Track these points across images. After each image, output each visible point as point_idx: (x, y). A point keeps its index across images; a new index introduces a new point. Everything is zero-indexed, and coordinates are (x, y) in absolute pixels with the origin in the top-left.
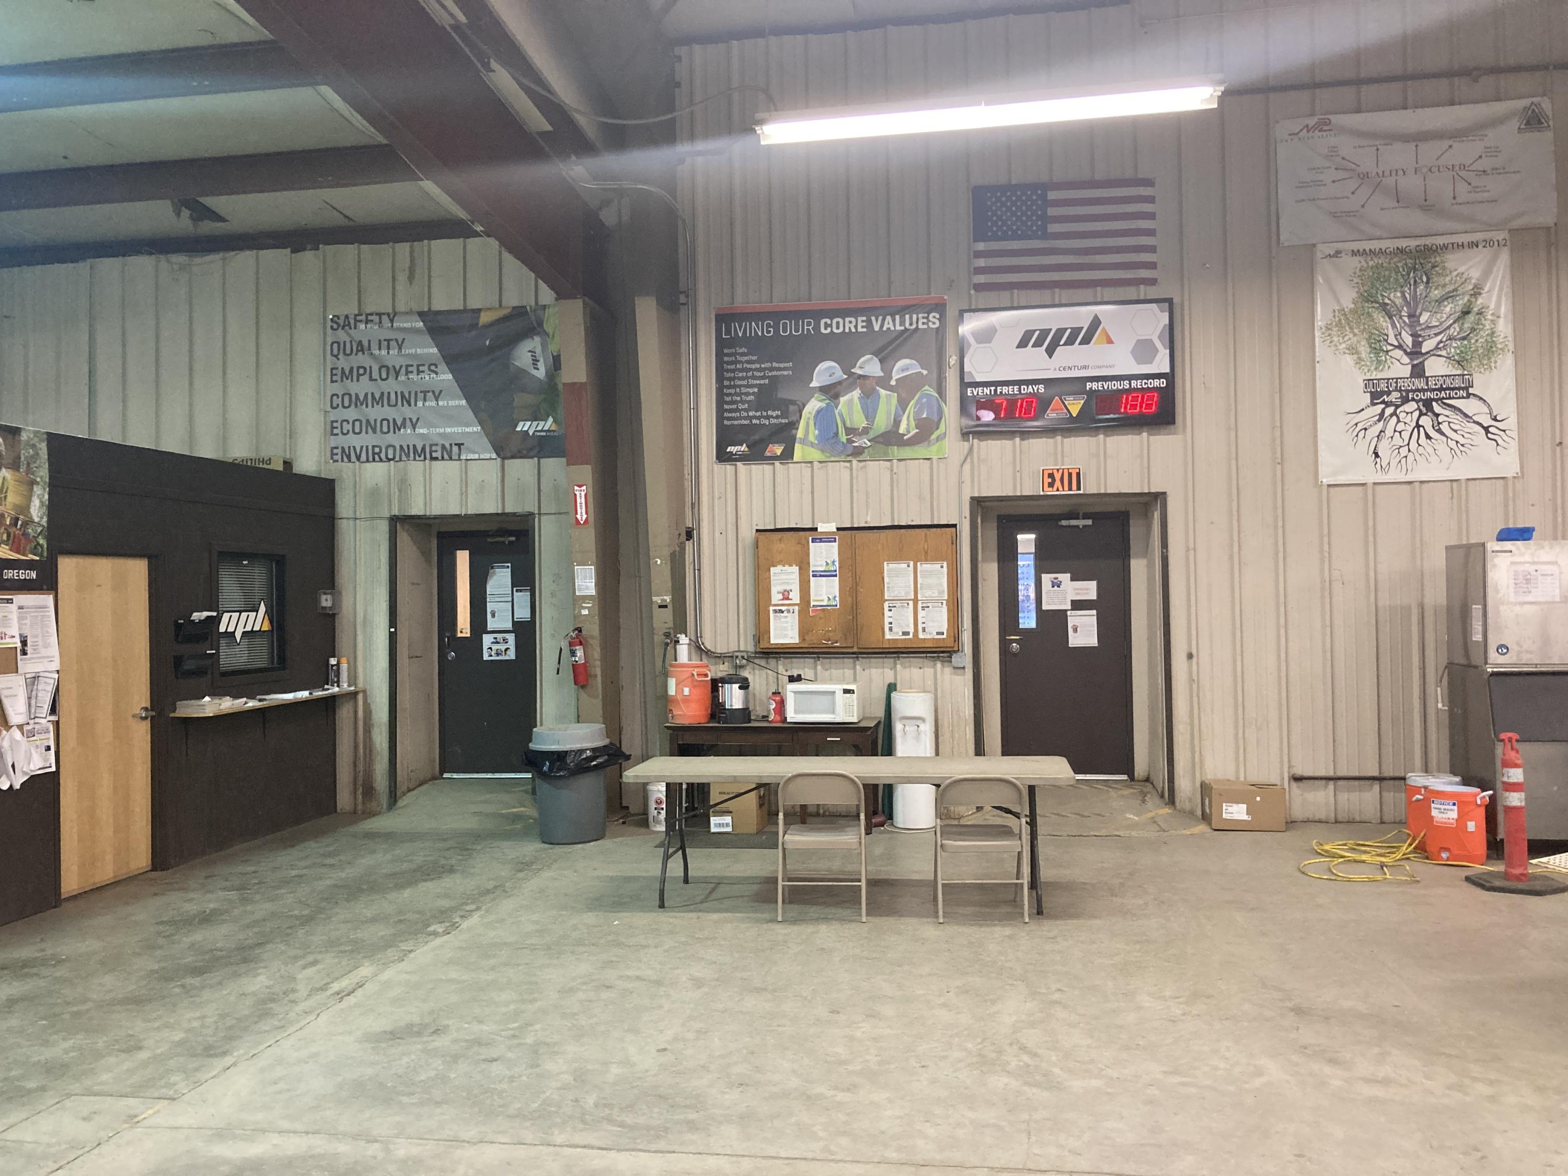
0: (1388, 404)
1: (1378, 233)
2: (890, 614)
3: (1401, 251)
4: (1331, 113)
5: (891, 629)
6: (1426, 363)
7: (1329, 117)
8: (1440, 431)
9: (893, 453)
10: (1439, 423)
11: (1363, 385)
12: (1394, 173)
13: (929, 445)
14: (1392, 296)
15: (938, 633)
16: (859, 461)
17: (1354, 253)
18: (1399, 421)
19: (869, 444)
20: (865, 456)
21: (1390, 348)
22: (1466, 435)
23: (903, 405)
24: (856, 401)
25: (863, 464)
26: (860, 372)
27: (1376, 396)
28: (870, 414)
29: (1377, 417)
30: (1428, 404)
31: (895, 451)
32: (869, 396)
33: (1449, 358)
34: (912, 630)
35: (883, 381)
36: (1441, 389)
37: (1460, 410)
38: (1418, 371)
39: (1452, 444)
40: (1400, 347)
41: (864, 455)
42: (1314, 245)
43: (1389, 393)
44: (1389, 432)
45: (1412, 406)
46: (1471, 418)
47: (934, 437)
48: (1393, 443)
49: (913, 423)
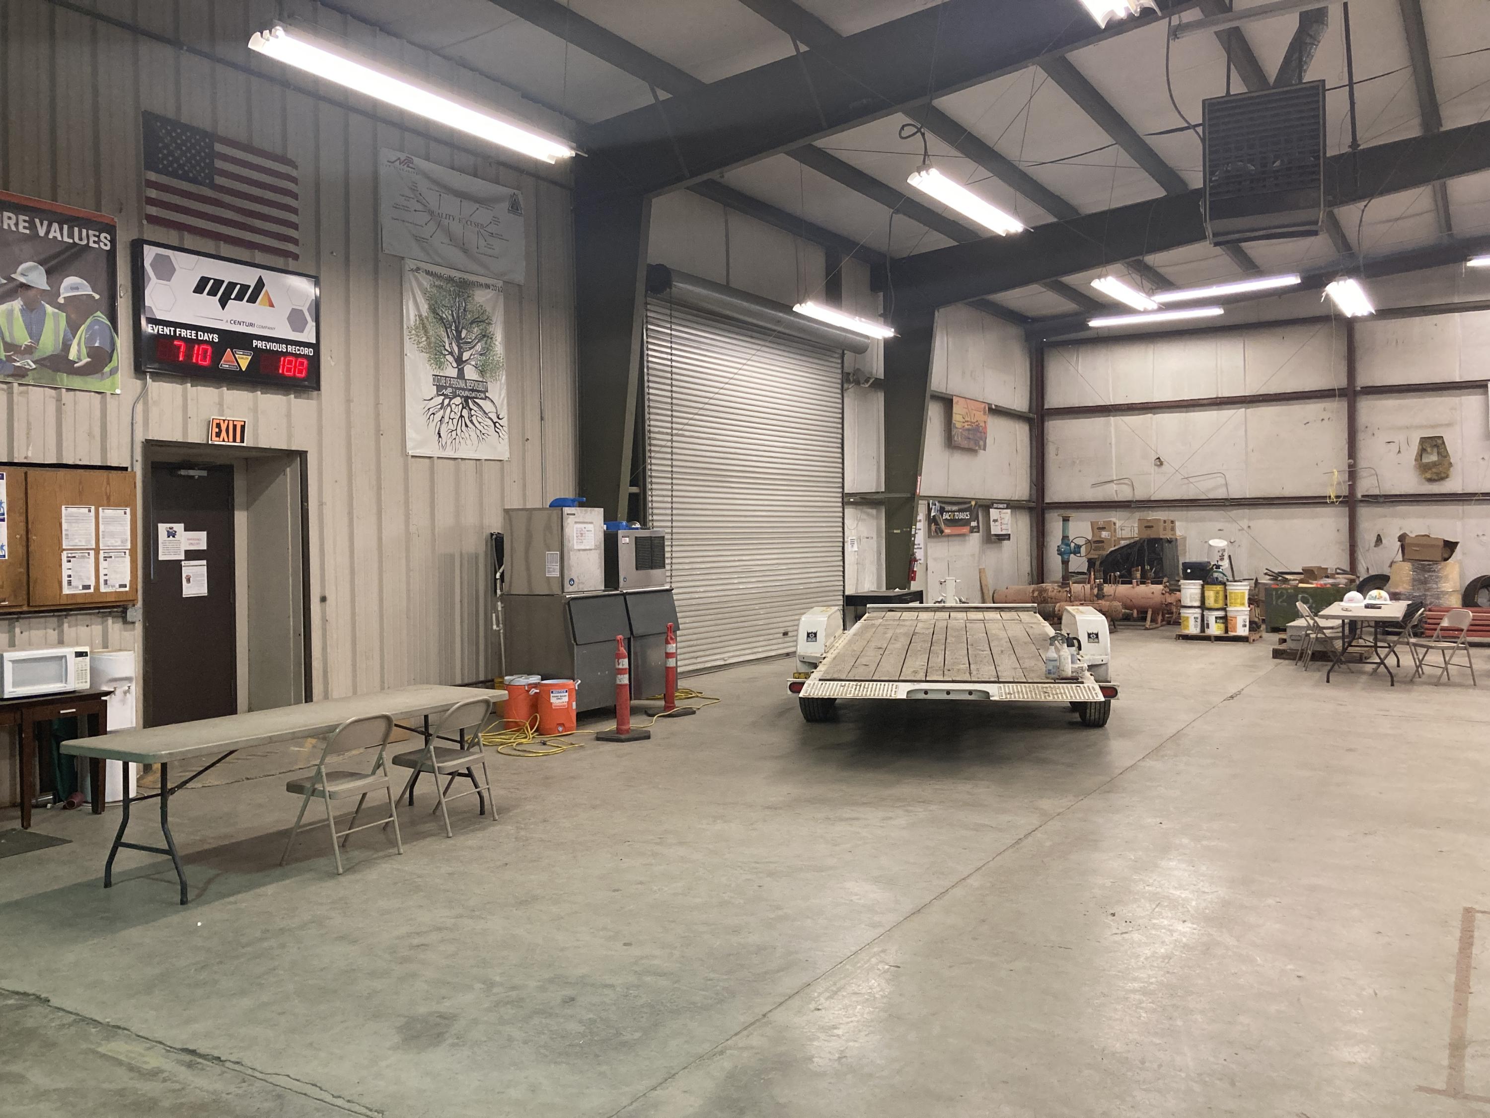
0: (446, 396)
1: (440, 261)
2: (69, 565)
3: (450, 280)
4: (415, 156)
5: (69, 583)
6: (465, 368)
7: (413, 157)
8: (471, 421)
9: (62, 380)
10: (472, 416)
11: (432, 380)
12: (448, 217)
13: (102, 379)
14: (446, 312)
15: (121, 586)
16: (20, 384)
17: (428, 273)
18: (452, 411)
19: (34, 366)
20: (29, 380)
21: (447, 353)
22: (485, 427)
23: (73, 328)
24: (17, 313)
25: (24, 388)
26: (22, 280)
27: (439, 388)
28: (35, 332)
29: (440, 406)
30: (466, 399)
31: (66, 380)
32: (32, 311)
33: (476, 367)
34: (93, 584)
35: (52, 296)
36: (473, 390)
37: (481, 407)
38: (461, 375)
39: (478, 432)
40: (451, 353)
41: (27, 378)
42: (403, 258)
43: (446, 388)
44: (446, 419)
45: (458, 400)
46: (487, 414)
47: (107, 369)
48: (449, 427)
49: (84, 351)
